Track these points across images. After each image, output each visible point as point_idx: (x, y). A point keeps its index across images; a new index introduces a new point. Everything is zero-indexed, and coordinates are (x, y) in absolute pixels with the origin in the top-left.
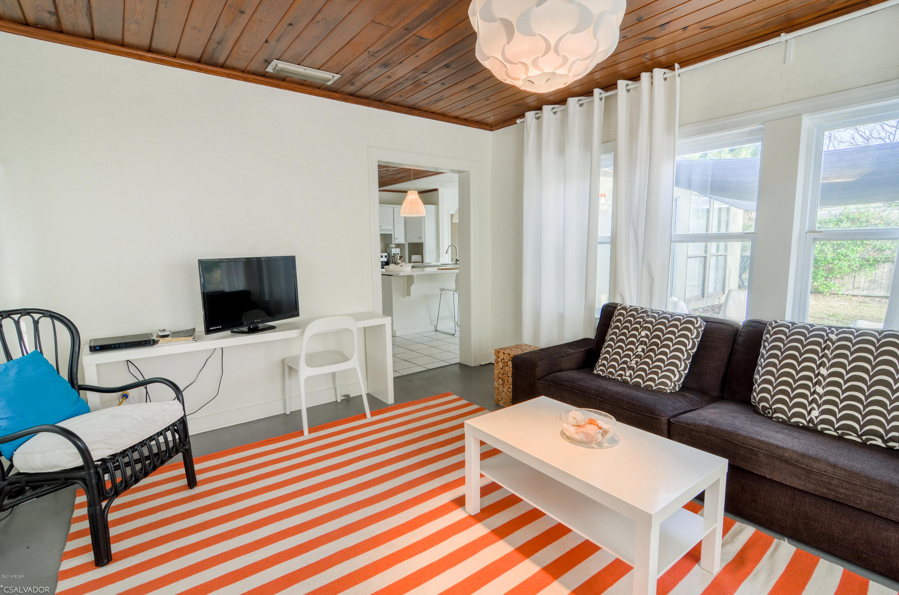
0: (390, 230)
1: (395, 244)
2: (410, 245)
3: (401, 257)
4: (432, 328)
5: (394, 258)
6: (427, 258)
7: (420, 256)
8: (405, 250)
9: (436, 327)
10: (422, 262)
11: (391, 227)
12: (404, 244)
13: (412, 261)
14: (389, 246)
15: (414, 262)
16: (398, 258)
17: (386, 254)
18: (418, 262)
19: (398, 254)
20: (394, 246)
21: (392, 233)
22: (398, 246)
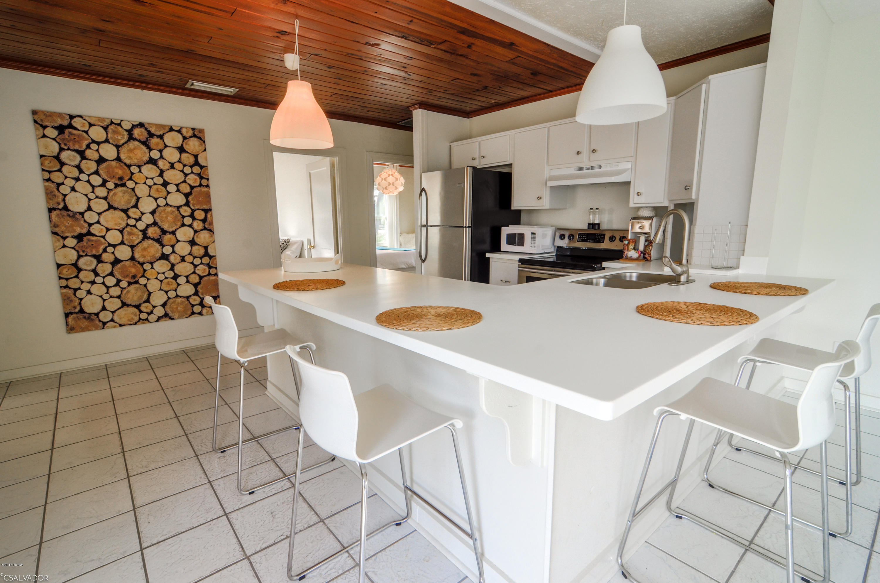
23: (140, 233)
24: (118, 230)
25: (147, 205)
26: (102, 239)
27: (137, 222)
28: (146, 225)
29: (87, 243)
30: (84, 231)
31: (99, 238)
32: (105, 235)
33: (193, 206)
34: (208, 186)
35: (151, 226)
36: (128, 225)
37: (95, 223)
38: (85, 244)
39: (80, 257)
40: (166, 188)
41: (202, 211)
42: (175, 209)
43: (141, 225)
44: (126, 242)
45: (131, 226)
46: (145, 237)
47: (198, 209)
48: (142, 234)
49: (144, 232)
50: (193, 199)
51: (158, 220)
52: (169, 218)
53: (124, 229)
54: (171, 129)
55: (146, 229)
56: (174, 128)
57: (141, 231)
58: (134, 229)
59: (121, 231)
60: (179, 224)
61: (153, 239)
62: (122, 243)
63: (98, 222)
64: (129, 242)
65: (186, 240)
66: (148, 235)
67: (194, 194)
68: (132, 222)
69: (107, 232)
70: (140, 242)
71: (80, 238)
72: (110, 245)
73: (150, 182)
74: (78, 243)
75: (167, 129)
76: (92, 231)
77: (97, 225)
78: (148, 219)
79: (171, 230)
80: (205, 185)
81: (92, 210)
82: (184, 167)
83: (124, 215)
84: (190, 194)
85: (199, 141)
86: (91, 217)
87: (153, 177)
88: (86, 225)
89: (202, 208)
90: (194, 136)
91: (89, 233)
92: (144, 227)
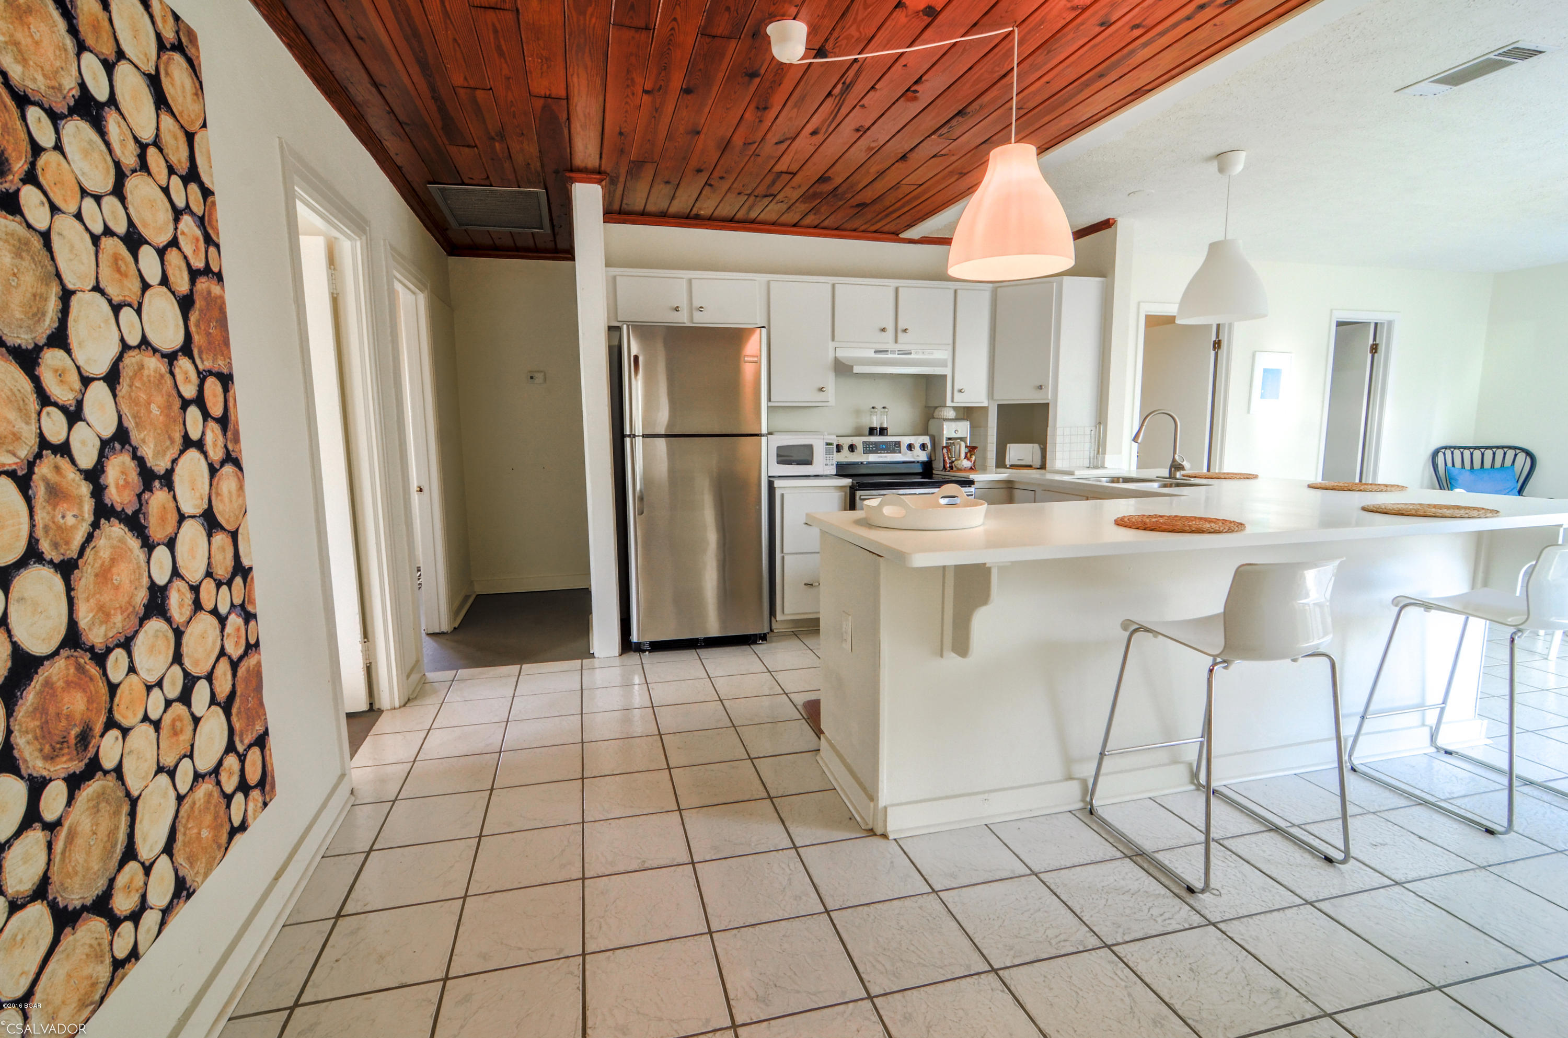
0: (943, 364)
1: (955, 408)
2: (1005, 410)
3: (972, 449)
4: (1070, 795)
5: (949, 450)
6: (1058, 455)
7: (1036, 446)
8: (986, 426)
9: (1088, 791)
10: (1043, 467)
11: (943, 354)
12: (985, 409)
13: (1008, 463)
14: (936, 415)
15: (1013, 466)
16: (963, 451)
17: (926, 440)
18: (1029, 467)
19: (962, 439)
20: (951, 414)
21: (947, 371)
22: (967, 413)
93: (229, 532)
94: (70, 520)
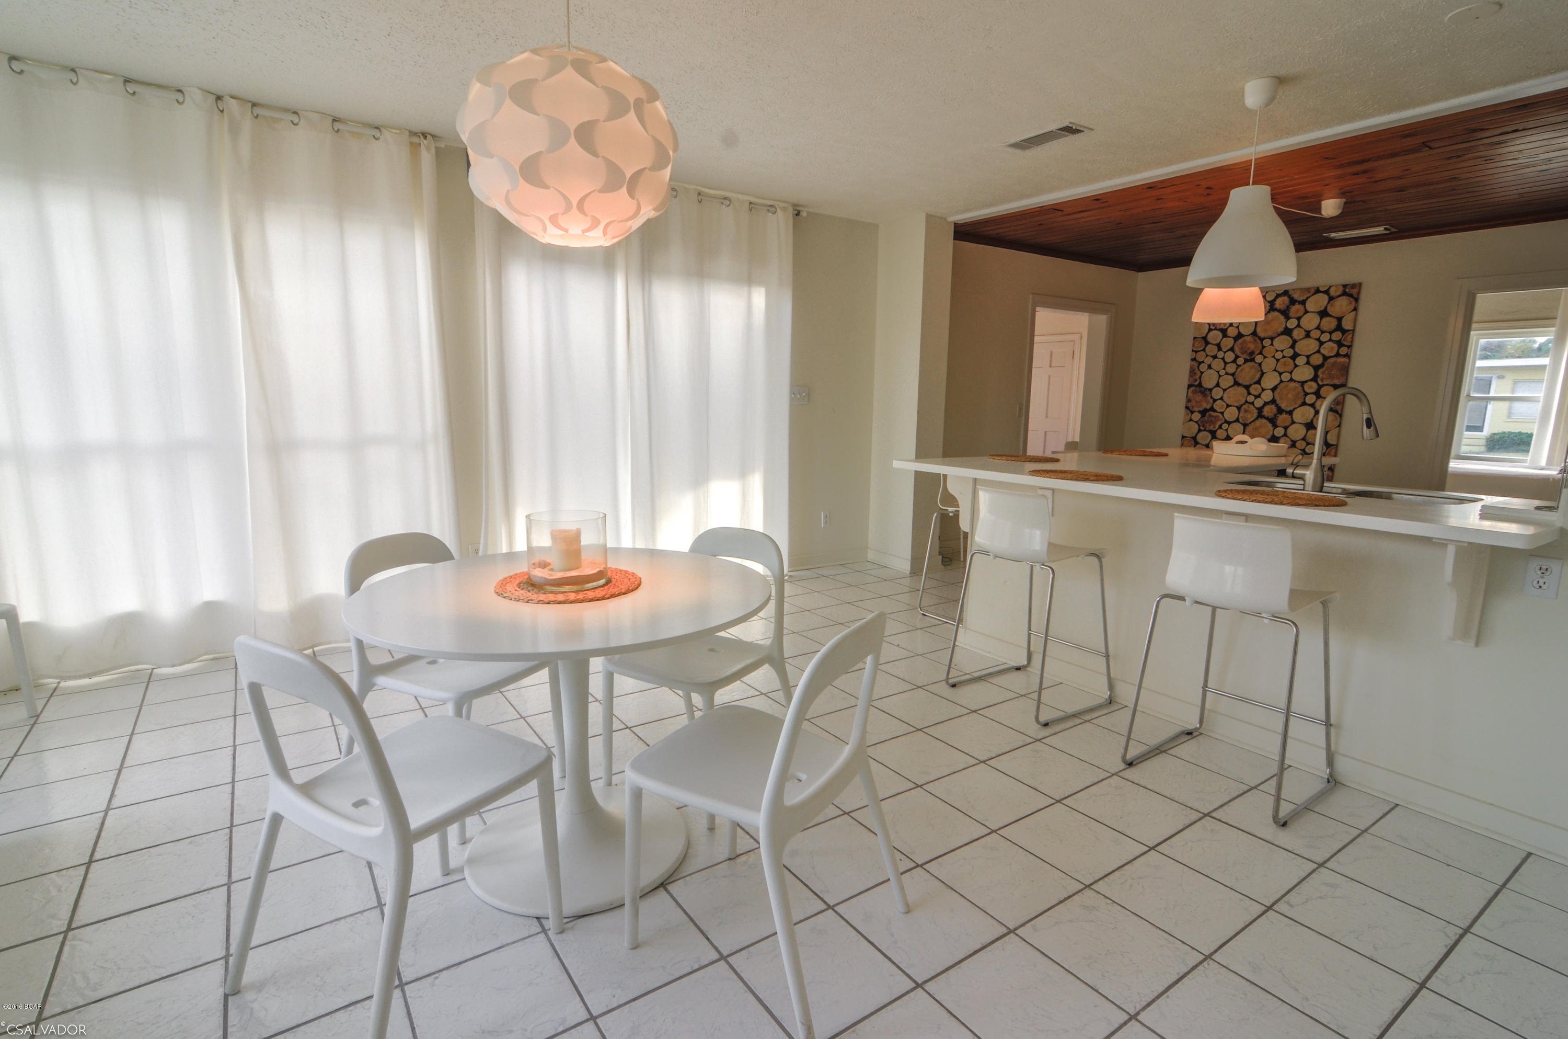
23: (1256, 411)
24: (1236, 407)
25: (1270, 380)
26: (1220, 415)
27: (1255, 399)
28: (1263, 403)
29: (1208, 418)
30: (1208, 407)
31: (1218, 414)
32: (1224, 412)
33: (1322, 380)
34: (1347, 356)
35: (1269, 404)
36: (1246, 402)
37: (1219, 399)
38: (1206, 419)
39: (1200, 431)
40: (1294, 361)
41: (1331, 387)
42: (1298, 385)
43: (1259, 403)
44: (1240, 420)
45: (1249, 403)
46: (1260, 415)
47: (1327, 385)
48: (1258, 413)
49: (1260, 410)
50: (1323, 373)
51: (1277, 398)
52: (1290, 396)
53: (1242, 406)
54: (1318, 291)
55: (1263, 407)
56: (1321, 289)
57: (1257, 409)
58: (1251, 406)
59: (1239, 408)
60: (1299, 402)
61: (1267, 419)
62: (1237, 420)
63: (1221, 399)
64: (1243, 420)
65: (1303, 422)
66: (1263, 414)
67: (1326, 366)
68: (1251, 399)
69: (1226, 408)
70: (1254, 421)
71: (1203, 413)
72: (1226, 422)
73: (1279, 355)
74: (1201, 417)
75: (1313, 291)
76: (1215, 407)
77: (1220, 401)
78: (1267, 396)
79: (1288, 409)
80: (1344, 353)
81: (1219, 387)
82: (1321, 334)
83: (1245, 391)
84: (1322, 366)
85: (1349, 300)
86: (1217, 393)
87: (1282, 349)
88: (1211, 401)
89: (1332, 383)
90: (1344, 294)
91: (1212, 409)
92: (1261, 405)
93: (1316, 400)
94: (1249, 416)
